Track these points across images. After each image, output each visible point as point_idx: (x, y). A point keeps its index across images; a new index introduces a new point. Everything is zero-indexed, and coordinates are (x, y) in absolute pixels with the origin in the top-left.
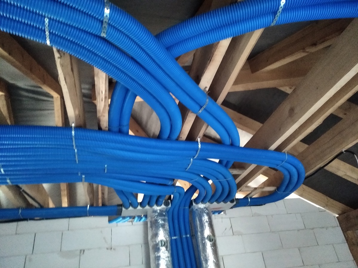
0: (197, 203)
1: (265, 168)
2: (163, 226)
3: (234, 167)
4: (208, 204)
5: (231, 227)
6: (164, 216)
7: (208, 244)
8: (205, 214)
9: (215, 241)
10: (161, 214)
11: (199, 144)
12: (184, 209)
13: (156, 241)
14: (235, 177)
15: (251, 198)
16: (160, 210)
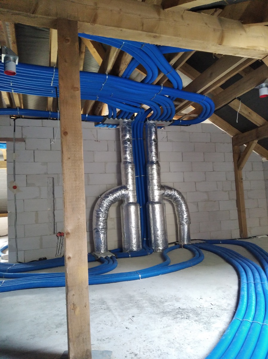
0: (150, 120)
1: (193, 103)
2: (129, 131)
3: (176, 100)
4: (156, 122)
5: (167, 137)
6: (130, 125)
7: (154, 143)
8: (153, 127)
9: (157, 142)
10: (128, 124)
11: (162, 87)
12: (141, 123)
13: (125, 139)
14: (176, 106)
15: (182, 120)
16: (128, 122)
